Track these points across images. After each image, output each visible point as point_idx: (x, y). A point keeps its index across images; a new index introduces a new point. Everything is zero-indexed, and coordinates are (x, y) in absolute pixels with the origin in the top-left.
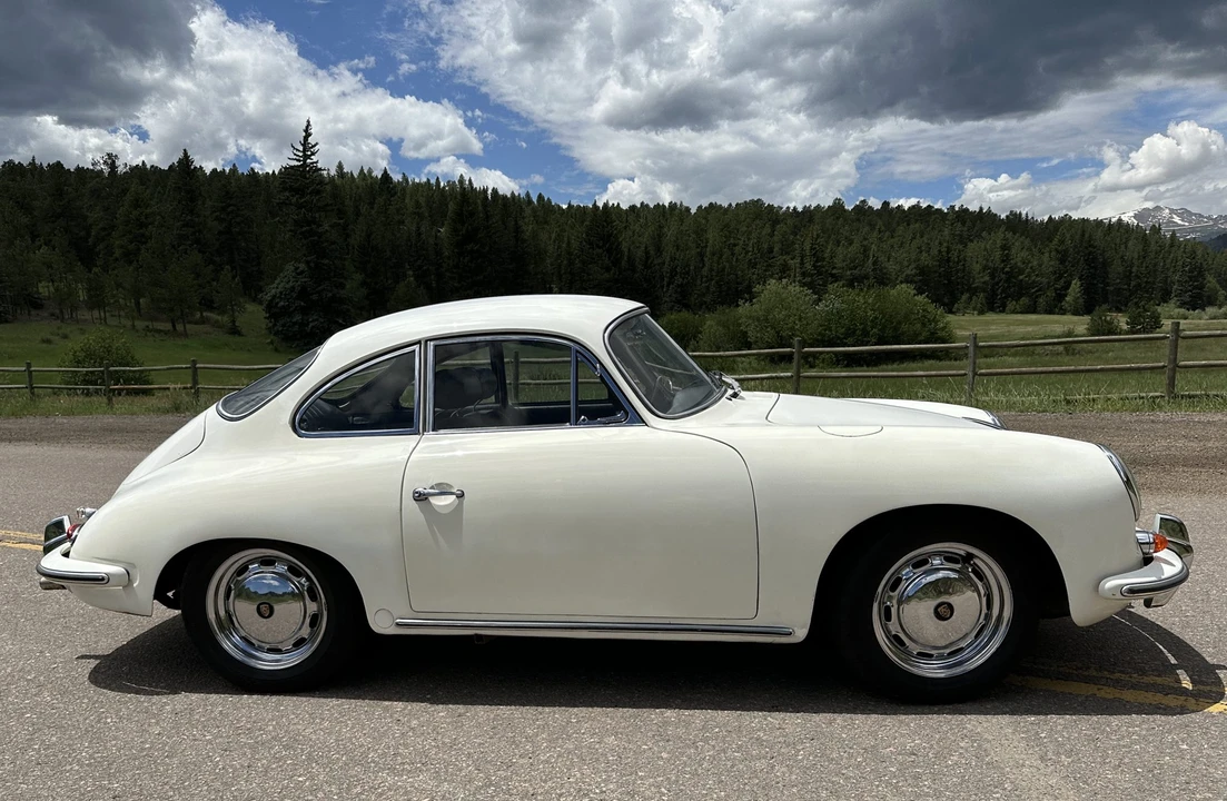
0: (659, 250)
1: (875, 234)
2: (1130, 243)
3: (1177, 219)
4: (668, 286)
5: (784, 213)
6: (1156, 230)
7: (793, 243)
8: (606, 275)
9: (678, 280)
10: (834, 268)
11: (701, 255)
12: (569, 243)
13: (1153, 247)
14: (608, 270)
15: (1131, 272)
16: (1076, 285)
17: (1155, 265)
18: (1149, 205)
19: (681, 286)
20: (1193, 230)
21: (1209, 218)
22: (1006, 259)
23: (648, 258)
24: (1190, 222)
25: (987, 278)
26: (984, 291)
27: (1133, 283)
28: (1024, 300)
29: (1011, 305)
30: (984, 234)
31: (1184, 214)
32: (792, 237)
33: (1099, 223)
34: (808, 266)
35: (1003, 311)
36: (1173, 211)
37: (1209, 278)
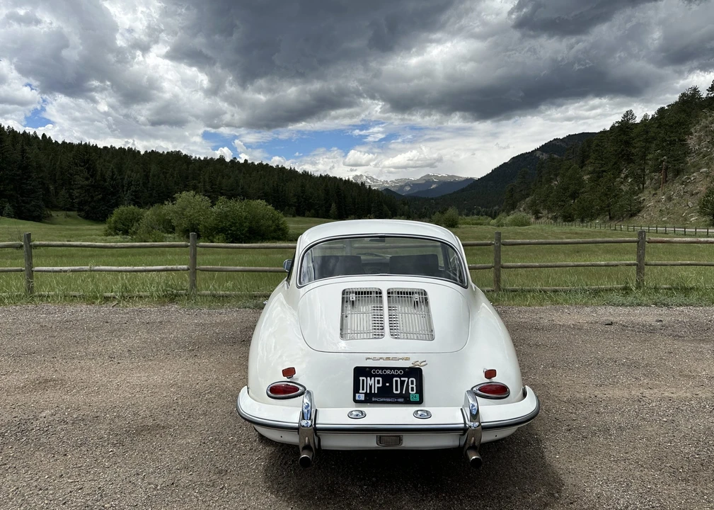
0: (120, 171)
1: (242, 174)
2: (354, 190)
3: (369, 181)
4: (127, 191)
5: (194, 160)
6: (363, 184)
7: (199, 175)
8: (86, 182)
9: (133, 188)
10: (222, 189)
11: (147, 176)
12: (61, 162)
13: (363, 192)
14: (87, 179)
15: (355, 202)
16: (334, 205)
17: (364, 199)
19: (135, 191)
20: (375, 186)
21: (380, 181)
22: (303, 192)
23: (113, 175)
24: (374, 182)
25: (296, 200)
26: (295, 206)
28: (313, 211)
29: (307, 213)
30: (293, 179)
31: (372, 179)
32: (198, 172)
33: (341, 179)
34: (208, 188)
35: (304, 216)
36: (367, 177)
37: (384, 206)
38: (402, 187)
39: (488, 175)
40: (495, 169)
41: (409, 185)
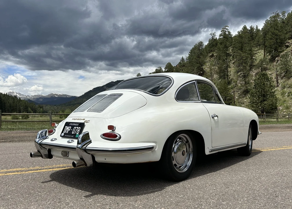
2: (10, 99)
3: (18, 95)
6: (16, 97)
13: (16, 101)
15: (11, 106)
17: (16, 105)
18: (11, 91)
20: (22, 98)
21: (25, 96)
24: (21, 96)
27: (12, 108)
31: (19, 94)
33: (2, 94)
36: (16, 93)
37: (29, 108)
38: (38, 99)
39: (83, 95)
40: (86, 93)
41: (42, 98)
